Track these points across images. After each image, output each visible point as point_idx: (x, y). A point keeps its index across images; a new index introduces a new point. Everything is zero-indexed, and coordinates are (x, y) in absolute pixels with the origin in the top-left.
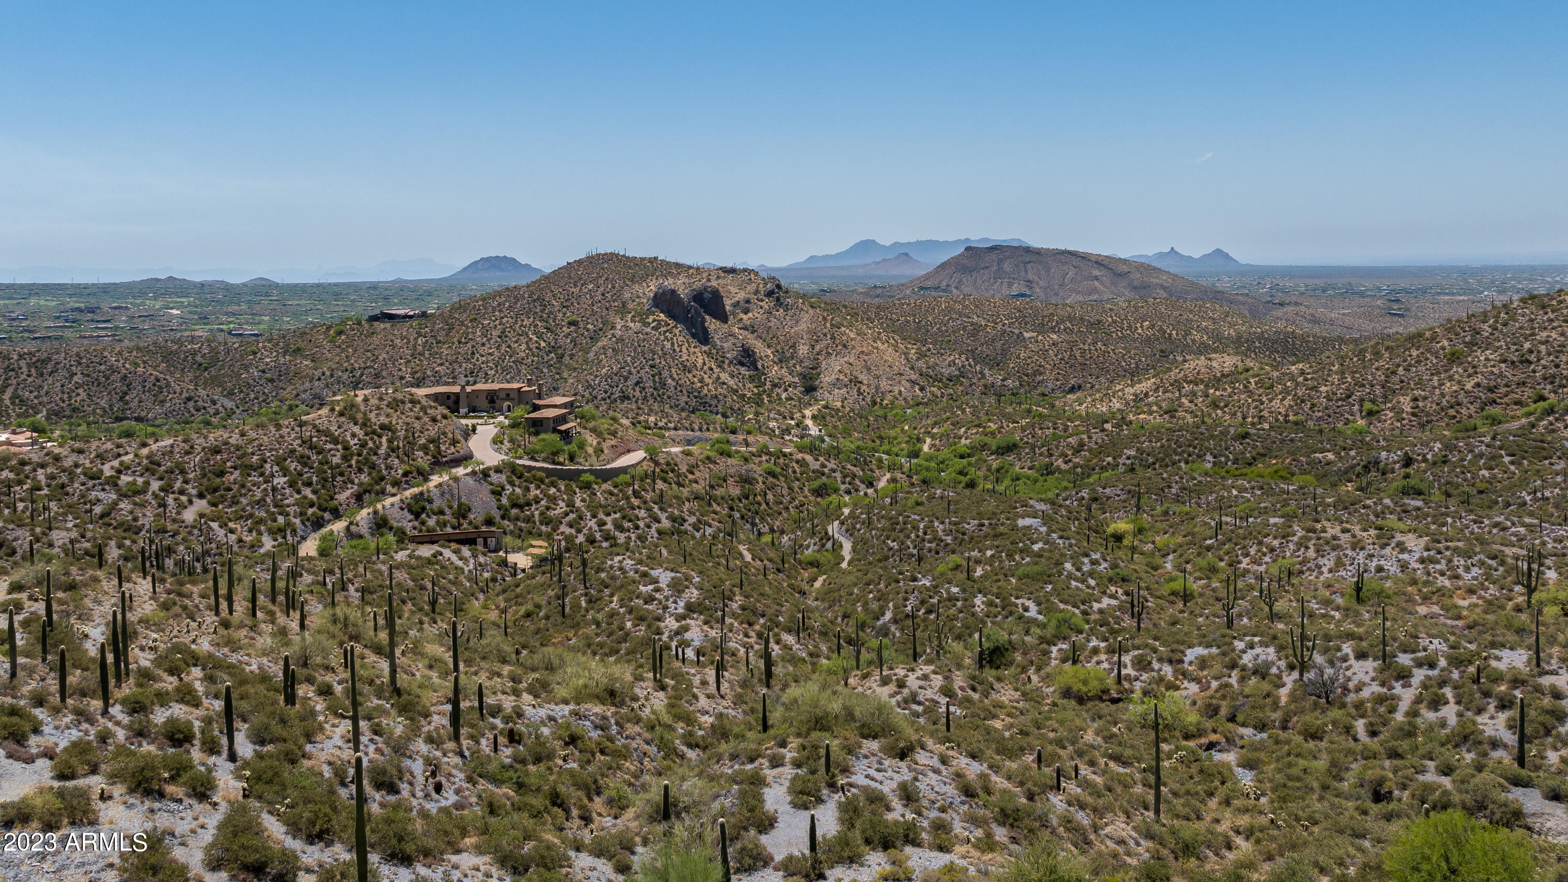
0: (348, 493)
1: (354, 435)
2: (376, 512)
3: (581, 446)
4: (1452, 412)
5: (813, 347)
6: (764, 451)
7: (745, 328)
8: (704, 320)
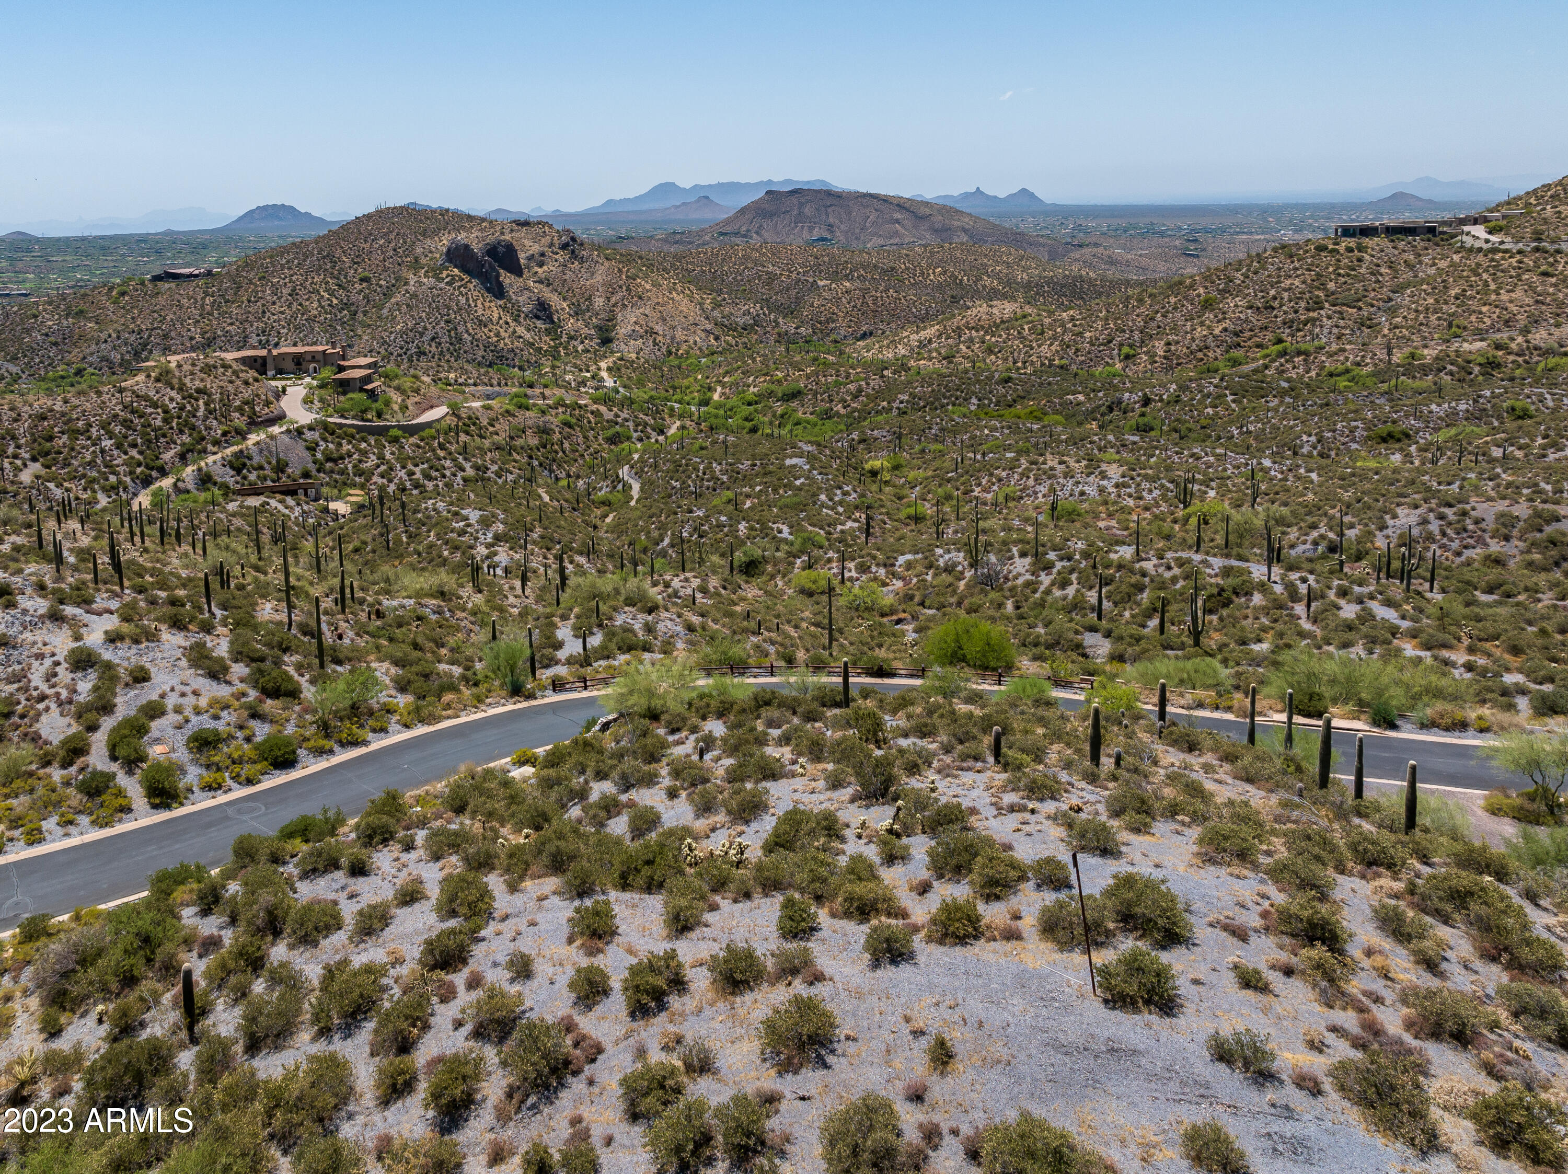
0: (172, 452)
1: (172, 399)
2: (200, 470)
3: (387, 403)
4: (1200, 355)
5: (608, 299)
6: (560, 403)
7: (541, 282)
8: (498, 275)
